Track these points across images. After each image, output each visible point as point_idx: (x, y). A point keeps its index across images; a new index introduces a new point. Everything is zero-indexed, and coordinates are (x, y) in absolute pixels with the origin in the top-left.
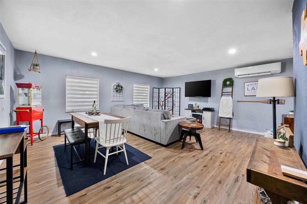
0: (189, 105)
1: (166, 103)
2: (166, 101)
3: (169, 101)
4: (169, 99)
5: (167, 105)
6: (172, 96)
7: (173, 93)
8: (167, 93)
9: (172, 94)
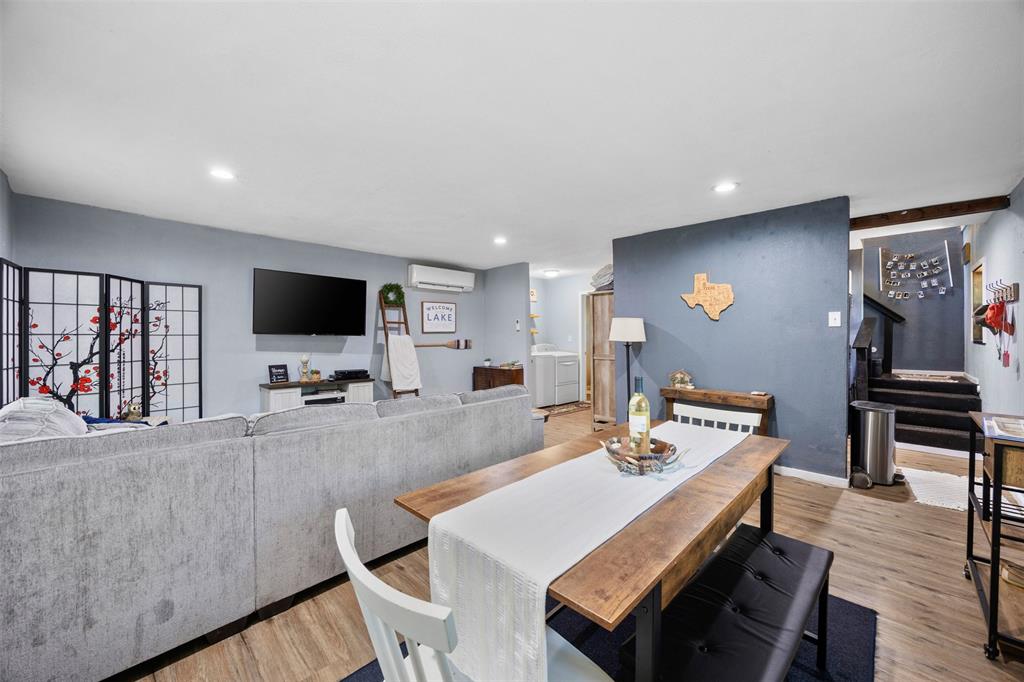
0: (270, 367)
1: (113, 369)
2: (114, 357)
3: (128, 358)
4: (126, 345)
5: (114, 382)
6: (138, 327)
7: (145, 308)
8: (117, 310)
9: (139, 317)
